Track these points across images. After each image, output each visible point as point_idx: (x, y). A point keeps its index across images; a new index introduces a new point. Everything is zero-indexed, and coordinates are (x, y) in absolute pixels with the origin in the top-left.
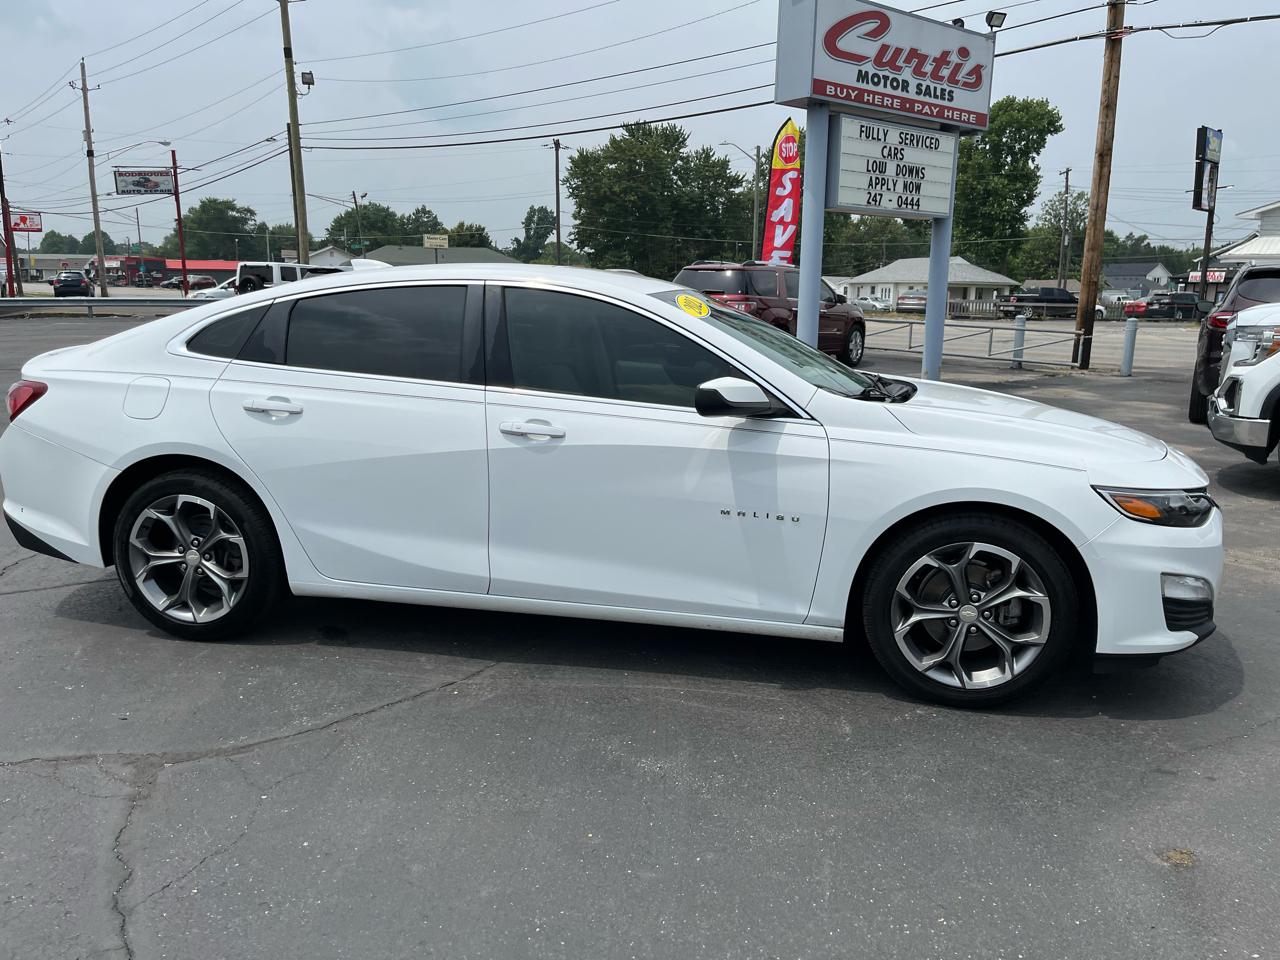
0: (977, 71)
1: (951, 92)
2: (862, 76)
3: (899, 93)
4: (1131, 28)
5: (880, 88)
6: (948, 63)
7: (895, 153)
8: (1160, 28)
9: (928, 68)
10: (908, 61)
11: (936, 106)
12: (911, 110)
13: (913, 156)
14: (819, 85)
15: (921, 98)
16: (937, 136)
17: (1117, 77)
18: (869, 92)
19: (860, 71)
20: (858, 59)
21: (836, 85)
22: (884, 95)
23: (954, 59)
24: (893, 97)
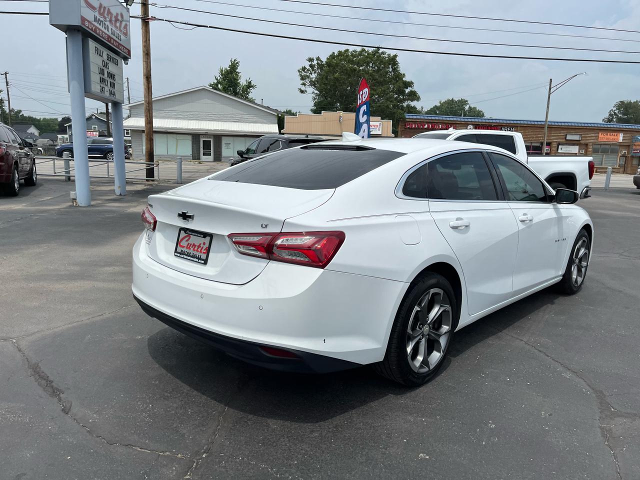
0: (126, 27)
1: (120, 36)
2: (96, 19)
3: (106, 31)
4: (155, 18)
5: (100, 27)
6: (118, 20)
7: (106, 65)
8: (169, 21)
9: (113, 19)
10: (108, 15)
11: (118, 42)
12: (110, 42)
13: (112, 68)
14: (83, 19)
15: (112, 36)
16: (117, 59)
17: (149, 40)
18: (99, 29)
19: (95, 15)
20: (93, 8)
21: (88, 21)
22: (103, 32)
23: (119, 18)
24: (106, 34)
